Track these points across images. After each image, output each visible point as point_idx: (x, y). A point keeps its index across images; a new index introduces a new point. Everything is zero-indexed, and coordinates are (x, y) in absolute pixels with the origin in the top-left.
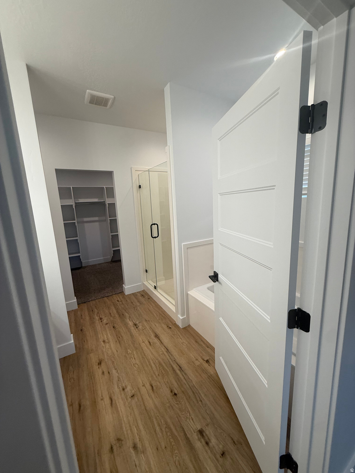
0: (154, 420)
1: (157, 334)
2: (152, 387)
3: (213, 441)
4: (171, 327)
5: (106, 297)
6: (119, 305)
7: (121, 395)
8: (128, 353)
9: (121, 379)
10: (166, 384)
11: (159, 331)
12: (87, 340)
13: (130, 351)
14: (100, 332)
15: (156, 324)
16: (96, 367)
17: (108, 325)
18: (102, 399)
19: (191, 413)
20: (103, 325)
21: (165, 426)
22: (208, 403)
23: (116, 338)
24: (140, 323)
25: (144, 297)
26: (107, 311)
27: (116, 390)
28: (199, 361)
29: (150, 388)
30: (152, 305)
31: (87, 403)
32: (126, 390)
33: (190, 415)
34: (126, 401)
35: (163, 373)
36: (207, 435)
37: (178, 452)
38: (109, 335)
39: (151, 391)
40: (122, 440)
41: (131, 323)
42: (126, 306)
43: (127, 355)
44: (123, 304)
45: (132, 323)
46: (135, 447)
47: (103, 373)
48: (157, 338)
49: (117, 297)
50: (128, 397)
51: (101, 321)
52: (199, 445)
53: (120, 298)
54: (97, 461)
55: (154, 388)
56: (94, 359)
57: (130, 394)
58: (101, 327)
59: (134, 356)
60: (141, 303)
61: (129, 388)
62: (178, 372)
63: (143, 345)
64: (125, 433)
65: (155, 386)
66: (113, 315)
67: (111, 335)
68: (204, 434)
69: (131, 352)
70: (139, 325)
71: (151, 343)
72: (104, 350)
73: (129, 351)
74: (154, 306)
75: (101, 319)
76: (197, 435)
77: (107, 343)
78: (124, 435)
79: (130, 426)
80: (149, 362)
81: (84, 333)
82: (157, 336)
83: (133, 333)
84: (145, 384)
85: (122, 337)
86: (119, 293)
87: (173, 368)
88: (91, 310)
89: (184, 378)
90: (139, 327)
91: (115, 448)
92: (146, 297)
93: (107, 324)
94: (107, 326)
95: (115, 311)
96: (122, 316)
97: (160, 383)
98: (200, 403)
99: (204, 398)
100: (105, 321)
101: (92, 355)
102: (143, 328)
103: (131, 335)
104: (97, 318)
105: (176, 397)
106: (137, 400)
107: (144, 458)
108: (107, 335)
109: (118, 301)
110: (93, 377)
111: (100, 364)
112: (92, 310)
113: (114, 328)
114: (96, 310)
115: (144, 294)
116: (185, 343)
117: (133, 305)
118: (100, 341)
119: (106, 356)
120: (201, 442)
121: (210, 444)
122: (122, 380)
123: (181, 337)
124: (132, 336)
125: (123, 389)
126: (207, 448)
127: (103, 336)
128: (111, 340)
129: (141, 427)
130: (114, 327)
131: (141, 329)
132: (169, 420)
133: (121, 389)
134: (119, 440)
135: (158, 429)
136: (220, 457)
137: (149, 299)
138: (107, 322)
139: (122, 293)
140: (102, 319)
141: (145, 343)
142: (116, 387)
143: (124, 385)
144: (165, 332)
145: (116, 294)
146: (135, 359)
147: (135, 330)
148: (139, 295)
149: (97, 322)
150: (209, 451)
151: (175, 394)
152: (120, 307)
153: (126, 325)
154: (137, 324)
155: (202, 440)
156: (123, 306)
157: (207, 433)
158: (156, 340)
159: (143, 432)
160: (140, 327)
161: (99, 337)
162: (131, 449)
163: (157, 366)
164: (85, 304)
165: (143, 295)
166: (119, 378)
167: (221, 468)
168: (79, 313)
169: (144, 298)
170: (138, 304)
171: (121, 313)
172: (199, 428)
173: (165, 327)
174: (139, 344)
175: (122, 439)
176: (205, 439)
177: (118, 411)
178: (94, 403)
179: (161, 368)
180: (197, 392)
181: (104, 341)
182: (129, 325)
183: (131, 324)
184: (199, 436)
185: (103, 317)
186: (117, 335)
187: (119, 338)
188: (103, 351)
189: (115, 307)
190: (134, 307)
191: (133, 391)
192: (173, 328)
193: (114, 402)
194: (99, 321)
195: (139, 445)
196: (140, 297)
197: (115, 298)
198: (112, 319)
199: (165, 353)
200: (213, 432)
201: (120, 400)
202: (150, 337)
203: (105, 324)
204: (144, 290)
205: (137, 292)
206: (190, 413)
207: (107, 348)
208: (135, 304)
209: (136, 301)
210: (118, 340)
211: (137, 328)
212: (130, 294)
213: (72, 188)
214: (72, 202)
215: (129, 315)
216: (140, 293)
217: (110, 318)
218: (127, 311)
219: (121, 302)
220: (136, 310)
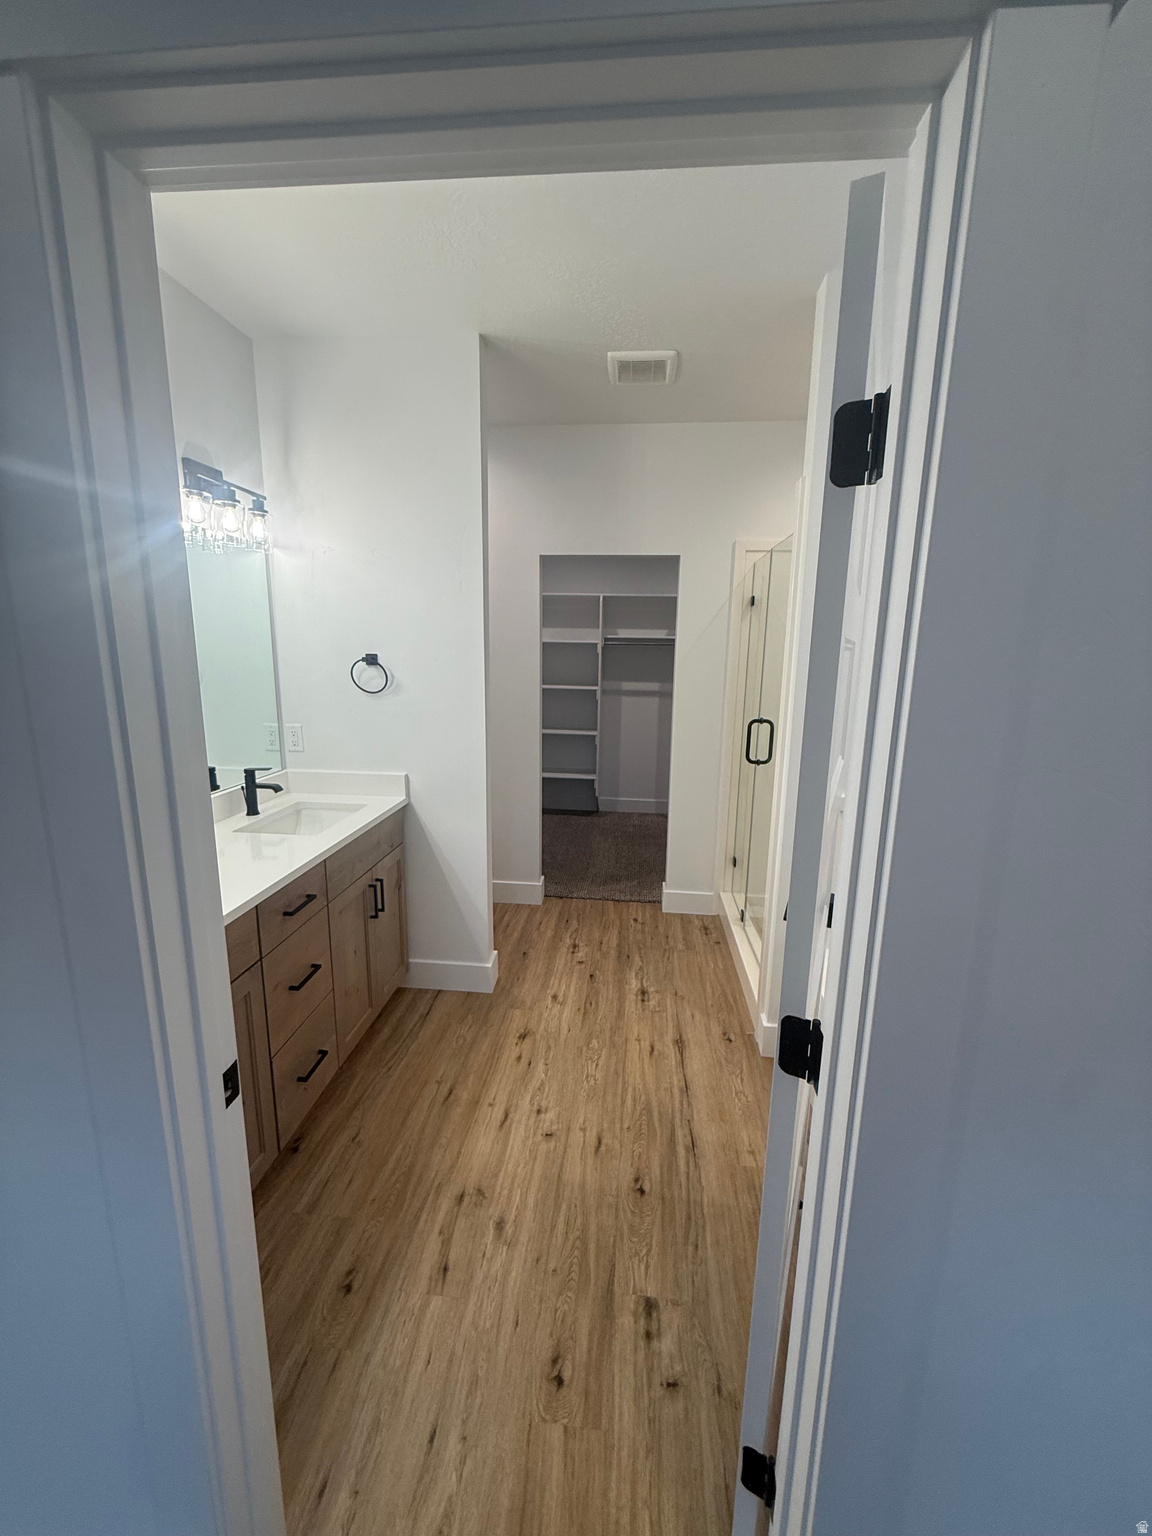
0: (564, 1206)
1: (684, 1037)
2: (600, 1143)
3: (666, 1344)
4: (732, 1038)
5: (613, 900)
6: (632, 930)
7: (529, 1118)
8: (591, 1046)
9: (547, 1089)
10: (633, 1157)
11: (693, 1034)
12: (524, 980)
13: (596, 1044)
14: (558, 975)
15: (696, 1013)
16: (512, 1040)
17: (583, 966)
18: (491, 1105)
19: (652, 1252)
20: (571, 962)
21: (578, 1233)
22: (712, 1263)
23: (583, 1002)
24: (657, 992)
25: (706, 934)
26: (596, 935)
27: (525, 1104)
28: (755, 1160)
29: (593, 1141)
30: (716, 964)
31: (464, 1095)
32: (542, 1116)
33: (647, 1254)
34: (531, 1136)
35: (643, 1131)
36: (659, 1320)
37: (573, 1297)
38: (572, 989)
39: (591, 1150)
40: (485, 1198)
41: (634, 984)
42: (649, 940)
43: (584, 1049)
44: (643, 931)
45: (639, 985)
46: (500, 1226)
47: (519, 1058)
48: (677, 1048)
49: (640, 909)
50: (540, 1132)
51: (573, 952)
52: (627, 1323)
53: (644, 914)
54: (431, 1198)
55: (603, 1148)
56: (517, 1021)
57: (546, 1127)
58: (566, 964)
59: (598, 1059)
60: (689, 945)
61: (550, 1116)
62: (681, 1151)
63: (633, 1046)
64: (498, 1189)
65: (607, 1145)
66: (604, 949)
67: (575, 991)
68: (654, 1315)
69: (597, 1046)
70: (651, 996)
71: (656, 1053)
72: (545, 1015)
73: (594, 1043)
74: (721, 966)
75: (575, 946)
76: (637, 1303)
77: (559, 1003)
78: (493, 1192)
79: (513, 1183)
80: (625, 1090)
81: (527, 961)
82: (680, 1043)
83: (627, 1008)
84: (589, 1128)
85: (597, 1004)
86: (649, 902)
87: (673, 1134)
88: (565, 920)
89: (688, 1173)
90: (649, 1000)
91: (466, 1199)
92: (714, 935)
93: (581, 963)
94: (578, 967)
95: (614, 942)
96: (624, 958)
97: (621, 1146)
98: (691, 1248)
99: (709, 1247)
100: (580, 955)
101: (518, 1012)
102: (657, 1009)
103: (619, 1011)
104: (568, 941)
105: (639, 1195)
106: (552, 1147)
107: (504, 1254)
108: (568, 986)
109: (635, 920)
110: (497, 1056)
111: (523, 1037)
112: (568, 921)
113: (592, 979)
114: (575, 922)
115: (711, 926)
116: (746, 1097)
117: (667, 943)
118: (548, 992)
119: (542, 1028)
120: (635, 1322)
121: (655, 1344)
122: (546, 1093)
123: (746, 1078)
124: (620, 1014)
125: (539, 1112)
126: (642, 1343)
127: (559, 984)
128: (569, 1001)
129: (531, 1201)
130: (591, 976)
131: (651, 1007)
132: (593, 1229)
133: (536, 1107)
134: (480, 1192)
135: (561, 1226)
136: (662, 1385)
137: (719, 943)
138: (584, 959)
139: (657, 904)
140: (577, 948)
141: (640, 1044)
142: (528, 1098)
143: (544, 1104)
144: (710, 1042)
145: (639, 901)
146: (597, 1065)
147: (636, 1004)
148: (696, 922)
149: (565, 950)
150: (641, 1355)
151: (642, 1191)
152: (631, 938)
153: (621, 984)
154: (648, 993)
155: (642, 1322)
156: (639, 937)
157: (665, 1318)
158: (671, 1051)
159: (529, 1214)
160: (652, 1003)
161: (551, 983)
162: (491, 1222)
163: (638, 1108)
164: (560, 902)
165: (706, 929)
166: (542, 1084)
167: (646, 1402)
168: (538, 916)
169: (704, 937)
170: (680, 946)
171: (627, 950)
172: (651, 1293)
173: (716, 1030)
174: (627, 1039)
175: (486, 1195)
176: (648, 1325)
177: (505, 1145)
178: (475, 1103)
179: (644, 1117)
180: (700, 1222)
181: (555, 997)
182: (627, 987)
183: (633, 986)
184: (641, 1308)
185: (581, 944)
186: (588, 997)
187: (588, 1004)
188: (541, 1015)
189: (620, 933)
190: (666, 950)
191: (555, 1127)
192: (738, 1042)
193: (508, 1123)
194: (568, 948)
195: (509, 1229)
196: (697, 932)
197: (635, 910)
198: (598, 956)
199: (676, 1091)
200: (678, 1326)
201: (522, 1129)
202: (661, 1035)
203: (578, 961)
204: (718, 915)
205: (697, 915)
206: (649, 1251)
207: (553, 1013)
208: (672, 943)
209: (680, 935)
210: (585, 1008)
211: (643, 1001)
212: (674, 915)
213: (601, 600)
214: (594, 636)
215: (643, 962)
216: (702, 921)
217: (596, 951)
218: (644, 952)
219: (640, 925)
220: (666, 958)
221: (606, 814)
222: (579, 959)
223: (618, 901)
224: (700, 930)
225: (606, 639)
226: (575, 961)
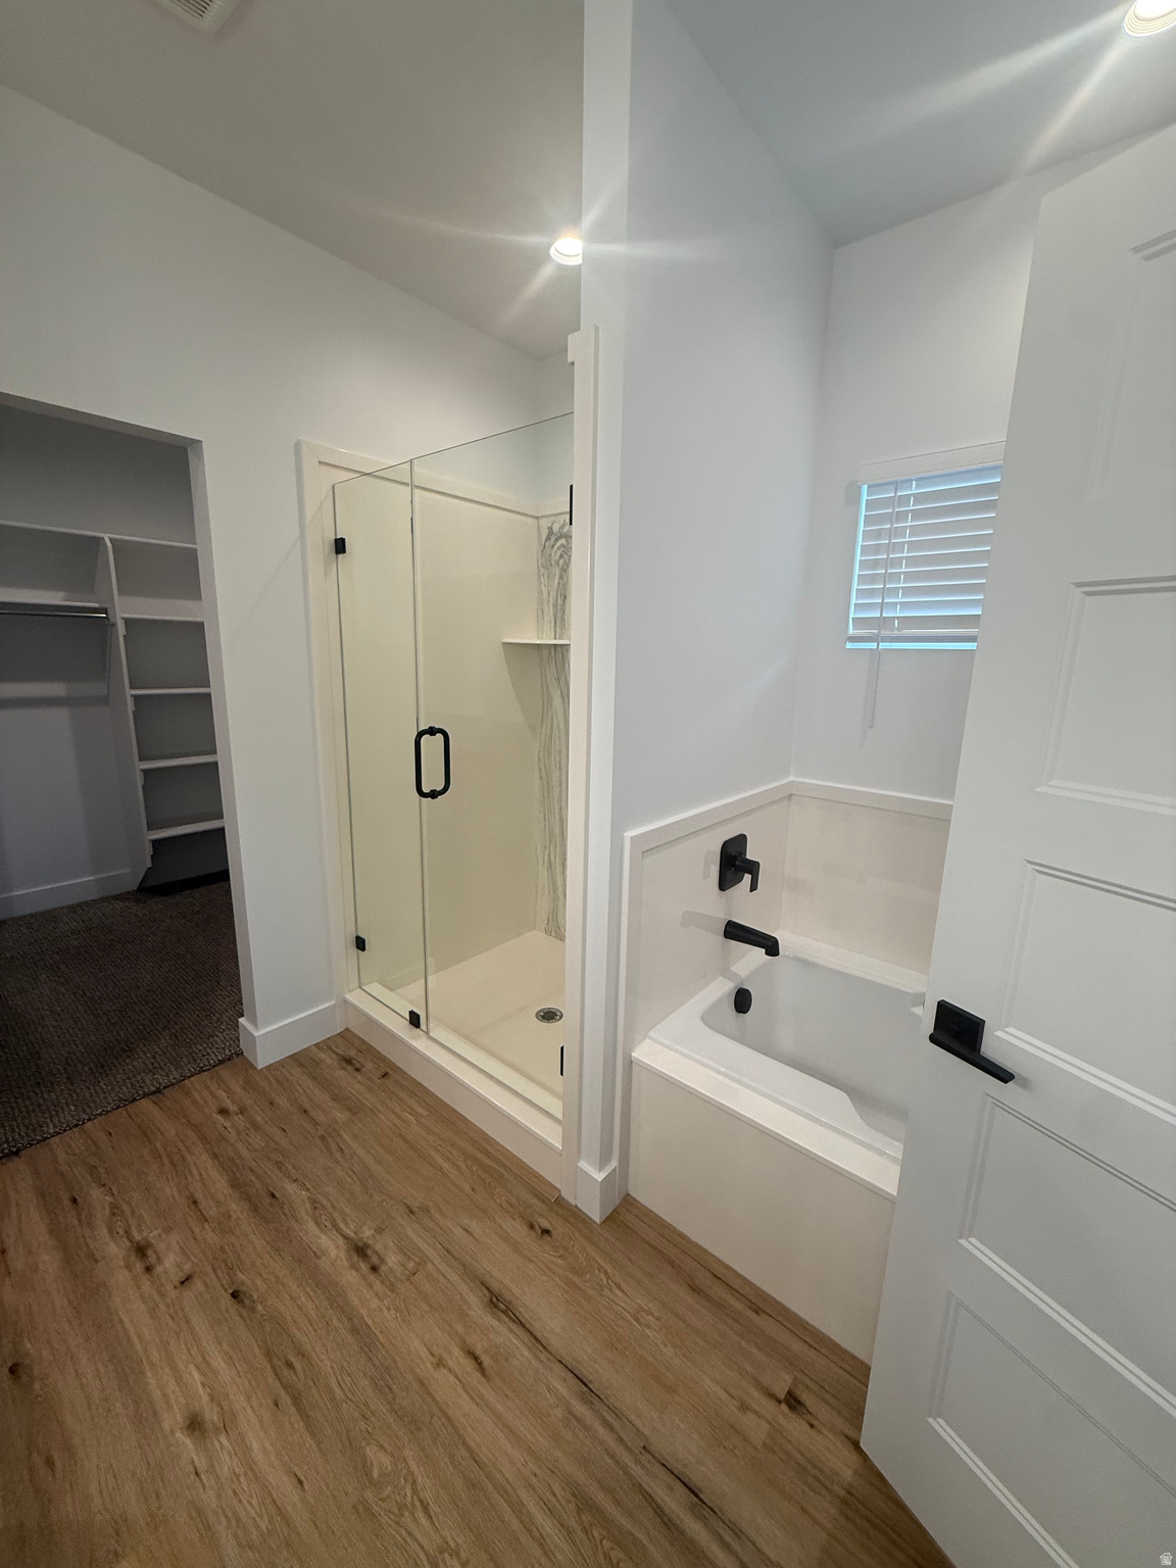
1: (494, 1285)
4: (546, 1225)
5: (146, 1095)
6: (233, 1137)
8: (375, 1474)
11: (504, 1270)
13: (381, 1456)
14: (155, 1355)
15: (466, 1221)
17: (198, 1285)
20: (163, 1295)
23: (271, 1378)
24: (379, 1231)
25: (357, 1070)
26: (169, 1190)
28: (758, 1416)
30: (413, 1112)
38: (218, 1362)
41: (331, 1248)
42: (278, 1136)
43: (369, 1494)
44: (256, 1126)
45: (341, 1242)
48: (501, 1315)
49: (213, 1086)
51: (149, 1269)
53: (228, 1091)
58: (153, 1312)
59: (415, 1492)
60: (353, 1109)
62: (694, 1527)
63: (443, 1385)
66: (213, 1212)
67: (229, 1360)
69: (386, 1460)
70: (379, 1247)
71: (486, 1362)
72: (209, 1499)
73: (377, 1459)
74: (424, 1112)
75: (141, 1250)
77: (217, 1431)
80: (517, 1507)
81: (37, 1386)
82: (497, 1302)
83: (363, 1312)
85: (301, 1354)
86: (221, 1062)
87: (659, 1511)
88: (67, 1203)
90: (382, 1260)
92: (369, 1066)
93: (186, 1281)
94: (189, 1296)
95: (220, 1183)
96: (266, 1205)
100: (170, 1263)
102: (411, 1265)
103: (355, 1331)
104: (114, 1250)
108: (206, 1368)
109: (223, 1111)
112: (74, 1201)
113: (241, 1302)
114: (96, 1193)
115: (352, 1053)
116: (649, 1313)
117: (316, 1124)
118: (166, 1426)
123: (617, 1279)
124: (362, 1334)
127: (179, 1379)
128: (239, 1402)
130: (235, 1295)
131: (399, 1270)
137: (385, 1075)
138: (187, 1267)
139: (236, 1060)
140: (150, 1252)
141: (450, 1370)
144: (531, 1261)
145: (201, 1070)
146: (426, 1508)
147: (371, 1286)
148: (328, 1059)
149: (122, 1277)
152: (244, 1152)
153: (306, 1261)
154: (367, 1246)
156: (257, 1141)
158: (502, 1333)
160: (392, 1260)
161: (157, 1394)
163: (572, 1522)
165: (349, 1061)
169: (359, 1077)
170: (340, 1115)
171: (258, 1184)
173: (516, 1228)
174: (421, 1383)
179: (597, 1534)
181: (195, 1425)
182: (324, 1263)
183: (333, 1253)
185: (152, 1236)
186: (268, 1354)
187: (286, 1371)
188: (200, 1512)
189: (215, 1156)
190: (323, 1138)
192: (559, 1228)
194: (128, 1267)
196: (341, 1073)
197: (206, 1092)
198: (211, 1237)
199: (580, 1409)
202: (463, 1315)
203: (176, 1281)
204: (347, 1029)
205: (316, 1045)
207: (225, 1472)
208: (322, 1118)
209: (320, 1096)
210: (285, 1387)
211: (374, 1269)
212: (282, 1063)
215: (308, 1190)
216: (333, 1051)
217: (197, 1231)
218: (290, 1167)
219: (240, 1116)
220: (338, 1155)
222: (176, 1276)
223: (158, 1091)
224: (343, 1068)
226: (169, 1287)
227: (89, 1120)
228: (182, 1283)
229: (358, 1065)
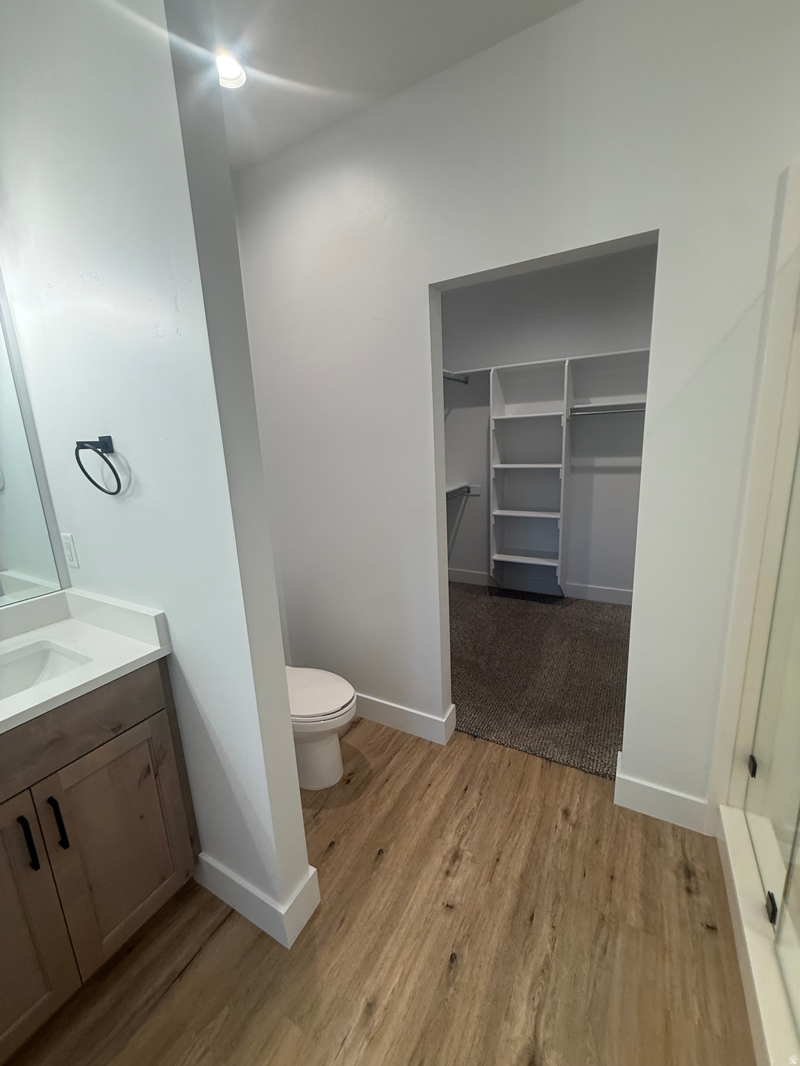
5: (542, 757)
6: (554, 838)
17: (451, 919)
20: (436, 900)
25: (689, 890)
26: (497, 835)
30: (704, 1006)
42: (578, 874)
44: (572, 848)
45: (529, 1033)
49: (578, 788)
51: (448, 873)
53: (582, 801)
58: (426, 903)
60: (651, 927)
66: (498, 879)
74: (717, 1027)
75: (456, 856)
77: (368, 1035)
81: (375, 874)
86: (597, 774)
88: (464, 786)
92: (704, 899)
93: (450, 907)
94: (442, 919)
95: (518, 866)
96: (522, 919)
100: (456, 884)
101: (293, 1035)
104: (450, 840)
108: (404, 981)
109: (566, 813)
112: (466, 789)
113: (450, 969)
114: (475, 795)
115: (699, 867)
117: (610, 898)
127: (392, 968)
128: (388, 1038)
130: (453, 958)
137: (713, 928)
138: (458, 899)
139: (608, 781)
140: (457, 863)
145: (581, 768)
148: (672, 850)
152: (549, 860)
156: (563, 861)
164: (470, 745)
165: (689, 873)
169: (684, 900)
170: (634, 916)
171: (533, 896)
181: (371, 1008)
182: (506, 1025)
185: (466, 854)
186: (423, 1034)
189: (534, 841)
190: (602, 918)
194: (444, 859)
198: (482, 896)
204: (716, 839)
205: (674, 827)
208: (618, 899)
209: (636, 878)
212: (634, 815)
213: (567, 364)
214: (558, 408)
215: (553, 948)
216: (683, 847)
217: (482, 882)
218: (561, 910)
219: (571, 828)
220: (599, 950)
221: (572, 601)
222: (449, 897)
223: (549, 760)
224: (676, 873)
225: (573, 410)
226: (442, 899)
227: (510, 747)
228: (447, 905)
229: (693, 887)
